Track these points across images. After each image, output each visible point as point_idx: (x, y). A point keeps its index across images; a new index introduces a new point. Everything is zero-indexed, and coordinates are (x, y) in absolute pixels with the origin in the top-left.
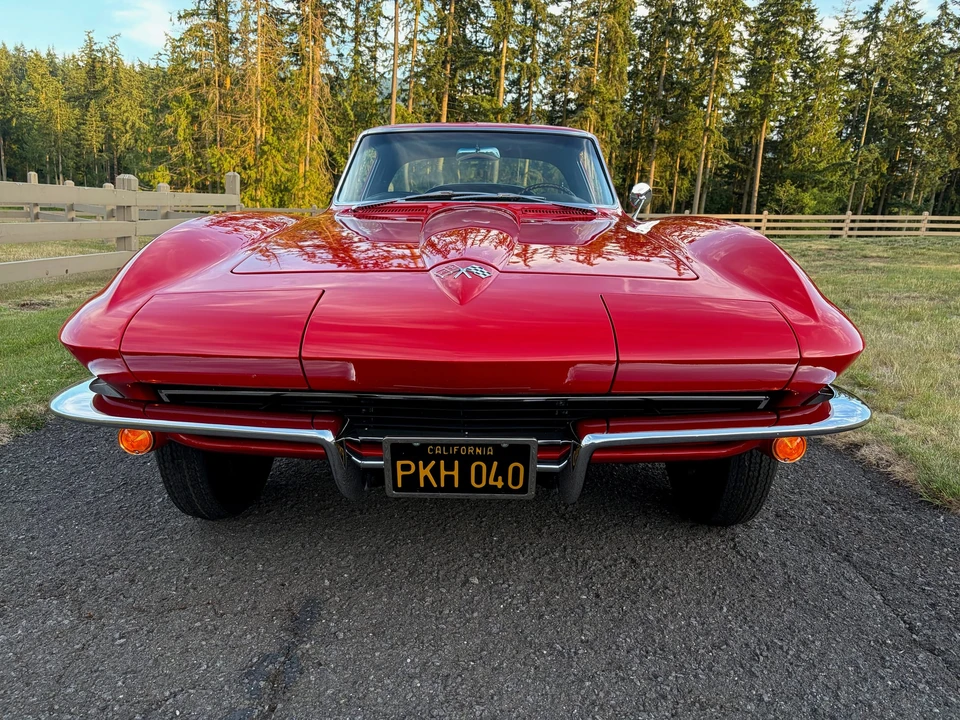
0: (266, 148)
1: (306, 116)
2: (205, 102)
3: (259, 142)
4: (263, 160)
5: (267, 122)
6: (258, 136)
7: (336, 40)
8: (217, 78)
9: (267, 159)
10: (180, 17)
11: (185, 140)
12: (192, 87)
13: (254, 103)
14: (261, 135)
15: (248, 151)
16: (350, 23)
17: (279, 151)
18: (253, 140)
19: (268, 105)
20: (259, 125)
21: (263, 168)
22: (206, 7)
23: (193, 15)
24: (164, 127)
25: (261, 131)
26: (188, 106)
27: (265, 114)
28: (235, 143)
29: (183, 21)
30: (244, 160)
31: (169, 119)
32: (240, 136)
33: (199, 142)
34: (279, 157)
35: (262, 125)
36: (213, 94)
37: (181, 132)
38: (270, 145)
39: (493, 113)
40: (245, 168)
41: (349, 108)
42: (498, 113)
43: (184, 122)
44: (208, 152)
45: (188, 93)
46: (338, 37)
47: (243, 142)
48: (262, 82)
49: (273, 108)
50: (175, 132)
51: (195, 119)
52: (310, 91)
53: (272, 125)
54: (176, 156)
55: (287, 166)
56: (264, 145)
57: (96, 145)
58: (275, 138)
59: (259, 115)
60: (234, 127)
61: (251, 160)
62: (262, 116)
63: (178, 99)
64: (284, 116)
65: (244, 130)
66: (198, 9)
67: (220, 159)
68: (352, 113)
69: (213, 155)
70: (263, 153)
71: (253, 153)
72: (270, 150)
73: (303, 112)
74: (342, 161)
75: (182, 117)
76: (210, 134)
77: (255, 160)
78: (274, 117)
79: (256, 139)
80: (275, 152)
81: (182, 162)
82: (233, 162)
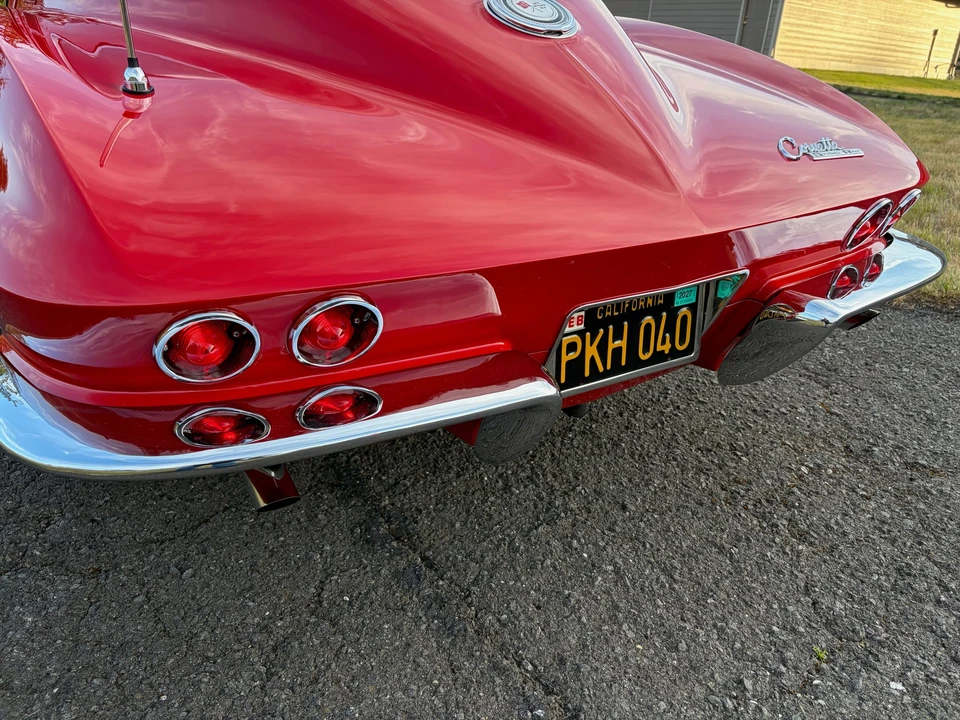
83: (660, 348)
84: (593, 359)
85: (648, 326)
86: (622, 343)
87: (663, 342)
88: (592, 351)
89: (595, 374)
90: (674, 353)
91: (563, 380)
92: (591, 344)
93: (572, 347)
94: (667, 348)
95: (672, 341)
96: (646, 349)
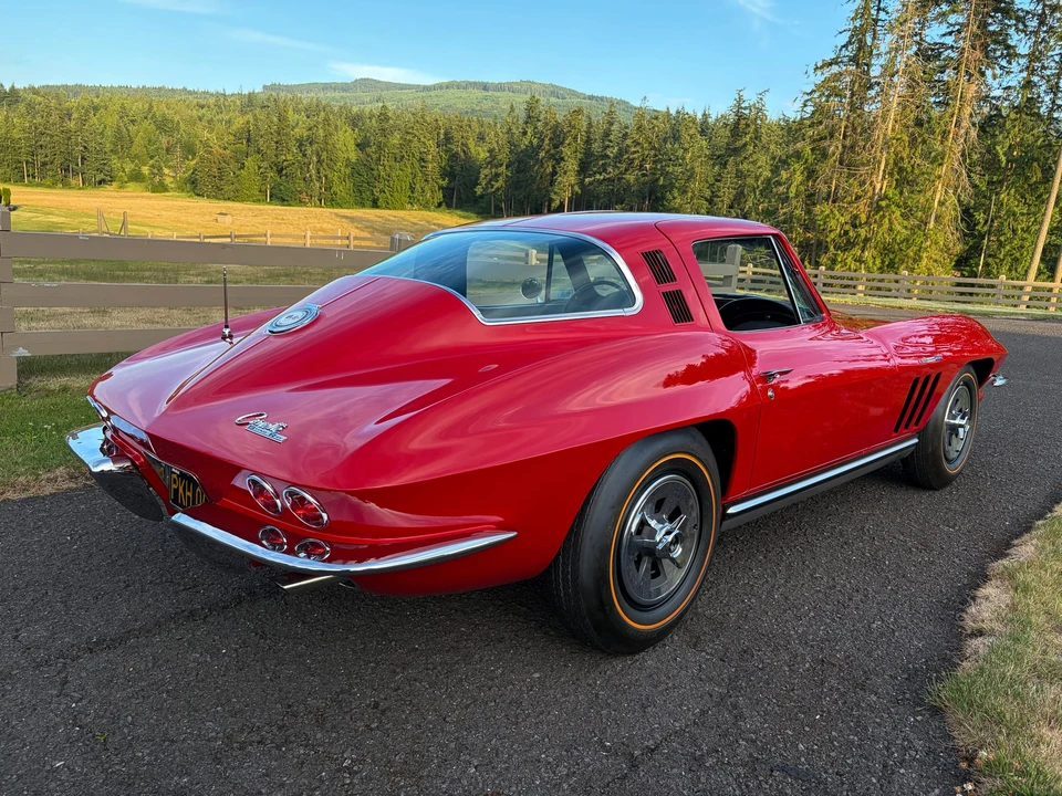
0: (883, 203)
1: (941, 164)
2: (825, 156)
3: (876, 198)
4: (877, 217)
5: (891, 174)
6: (877, 191)
7: (998, 72)
8: (843, 129)
9: (883, 216)
10: (816, 69)
11: (797, 196)
12: (814, 141)
13: (879, 154)
14: (881, 189)
15: (862, 207)
16: (1023, 49)
17: (898, 206)
18: (870, 194)
19: (896, 155)
20: (880, 178)
21: (876, 226)
22: (847, 53)
23: (830, 64)
24: (779, 183)
25: (880, 183)
26: (807, 160)
27: (891, 161)
28: (849, 199)
29: (819, 72)
30: (856, 217)
31: (785, 175)
32: (856, 190)
33: (811, 199)
34: (898, 213)
35: (884, 177)
36: (835, 147)
37: (793, 189)
38: (890, 200)
40: (855, 226)
41: (1001, 152)
43: (799, 178)
44: (818, 209)
45: (808, 149)
46: (1002, 68)
47: (858, 198)
48: (893, 130)
49: (902, 159)
50: (789, 188)
51: (811, 174)
52: (951, 136)
53: (897, 176)
54: (785, 214)
55: (905, 223)
56: (881, 200)
57: (727, 201)
58: (897, 192)
59: (882, 167)
60: (851, 181)
61: (863, 218)
62: (886, 166)
63: (798, 155)
64: (913, 166)
65: (862, 183)
66: (838, 58)
67: (828, 216)
68: (1003, 159)
69: (822, 212)
70: (879, 208)
71: (867, 209)
72: (888, 206)
73: (938, 160)
74: (980, 217)
75: (798, 173)
76: (825, 189)
77: (868, 218)
78: (900, 168)
79: (874, 194)
80: (893, 208)
81: (789, 219)
82: (842, 220)
84: (181, 495)
86: (191, 495)
88: (181, 490)
89: (182, 505)
91: (172, 497)
92: (181, 484)
93: (175, 481)
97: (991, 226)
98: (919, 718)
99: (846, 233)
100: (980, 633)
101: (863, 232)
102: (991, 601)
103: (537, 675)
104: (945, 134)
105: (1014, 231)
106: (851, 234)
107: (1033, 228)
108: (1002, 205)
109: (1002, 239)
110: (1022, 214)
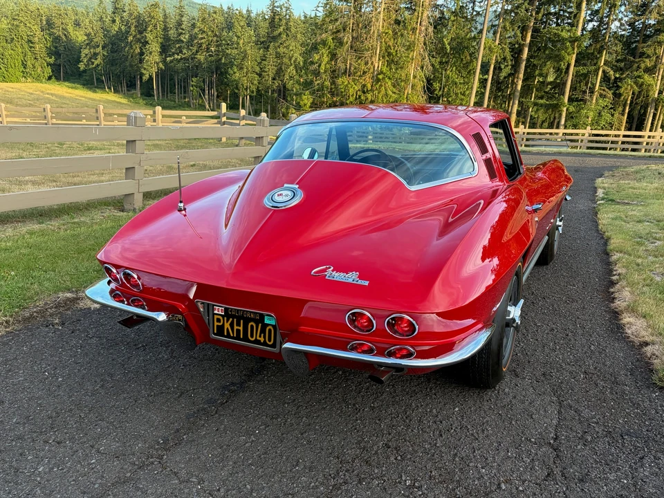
0: (380, 77)
1: (413, 51)
2: (341, 43)
3: (376, 73)
4: (378, 86)
5: (383, 57)
6: (376, 68)
8: (351, 25)
9: (381, 86)
11: (325, 72)
12: (333, 33)
13: (375, 42)
14: (378, 67)
15: (367, 79)
17: (390, 79)
18: (372, 70)
19: (386, 44)
20: (377, 59)
21: (377, 92)
24: (312, 63)
25: (378, 64)
26: (330, 46)
27: (384, 48)
28: (359, 73)
30: (364, 86)
31: (316, 57)
32: (363, 68)
33: (334, 74)
34: (390, 83)
35: (379, 59)
36: (347, 38)
37: (323, 67)
38: (384, 74)
39: (570, 42)
40: (364, 92)
41: (446, 43)
42: (574, 41)
43: (326, 59)
44: (340, 81)
45: (330, 38)
47: (365, 73)
48: (383, 27)
49: (389, 46)
50: (320, 66)
51: (333, 56)
52: (418, 31)
53: (387, 58)
54: (318, 84)
55: (394, 90)
56: (379, 74)
57: (271, 75)
58: (388, 69)
59: (378, 52)
60: (359, 61)
61: (369, 86)
62: (380, 51)
63: (324, 43)
64: (397, 51)
65: (366, 63)
67: (347, 85)
68: (448, 47)
69: (343, 82)
70: (378, 80)
71: (371, 81)
72: (383, 78)
73: (410, 48)
74: (436, 85)
75: (325, 55)
76: (343, 67)
77: (372, 86)
78: (389, 53)
79: (374, 70)
80: (387, 80)
81: (322, 88)
82: (356, 88)
83: (258, 338)
84: (228, 329)
85: (252, 326)
86: (241, 328)
87: (260, 337)
88: (227, 325)
89: (229, 336)
90: (265, 344)
91: (215, 332)
92: (227, 322)
93: (219, 320)
94: (262, 340)
95: (265, 337)
96: (252, 336)
97: (443, 91)
98: (657, 394)
99: (360, 96)
100: (647, 344)
101: (369, 96)
102: (635, 326)
103: (457, 409)
104: (414, 29)
105: (457, 94)
106: (362, 98)
107: (467, 92)
108: (449, 77)
109: (450, 99)
110: (460, 83)
